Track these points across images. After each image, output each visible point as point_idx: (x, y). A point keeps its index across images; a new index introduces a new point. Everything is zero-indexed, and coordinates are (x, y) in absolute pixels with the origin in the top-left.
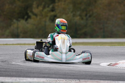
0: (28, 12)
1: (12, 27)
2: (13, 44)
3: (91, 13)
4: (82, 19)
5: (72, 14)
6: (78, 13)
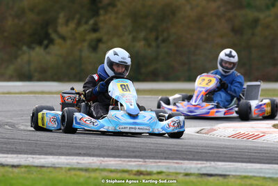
0: (50, 31)
2: (21, 93)
3: (165, 35)
4: (149, 45)
5: (130, 37)
6: (142, 35)
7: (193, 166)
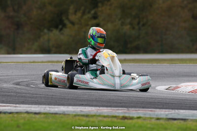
0: (64, 18)
1: (42, 39)
2: (42, 62)
3: (145, 20)
4: (133, 28)
5: (120, 22)
6: (128, 21)
7: (162, 113)
